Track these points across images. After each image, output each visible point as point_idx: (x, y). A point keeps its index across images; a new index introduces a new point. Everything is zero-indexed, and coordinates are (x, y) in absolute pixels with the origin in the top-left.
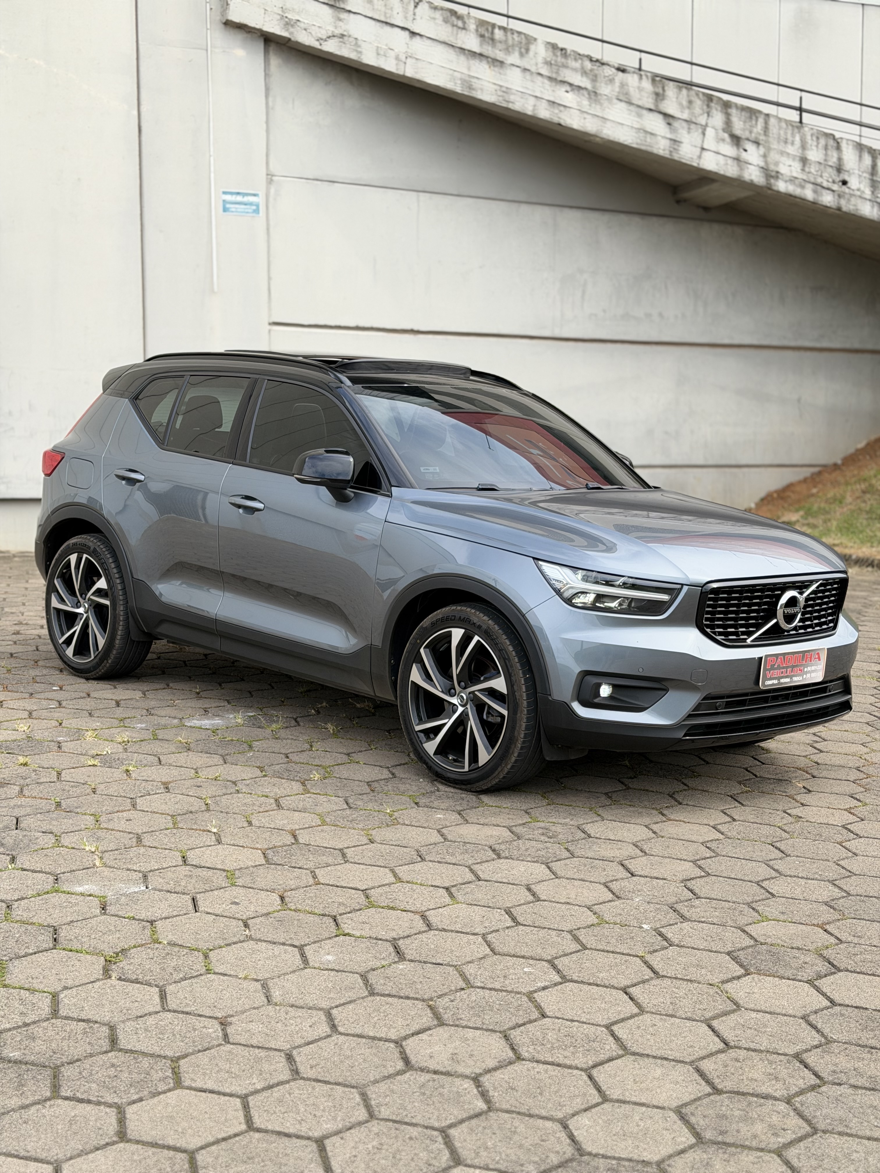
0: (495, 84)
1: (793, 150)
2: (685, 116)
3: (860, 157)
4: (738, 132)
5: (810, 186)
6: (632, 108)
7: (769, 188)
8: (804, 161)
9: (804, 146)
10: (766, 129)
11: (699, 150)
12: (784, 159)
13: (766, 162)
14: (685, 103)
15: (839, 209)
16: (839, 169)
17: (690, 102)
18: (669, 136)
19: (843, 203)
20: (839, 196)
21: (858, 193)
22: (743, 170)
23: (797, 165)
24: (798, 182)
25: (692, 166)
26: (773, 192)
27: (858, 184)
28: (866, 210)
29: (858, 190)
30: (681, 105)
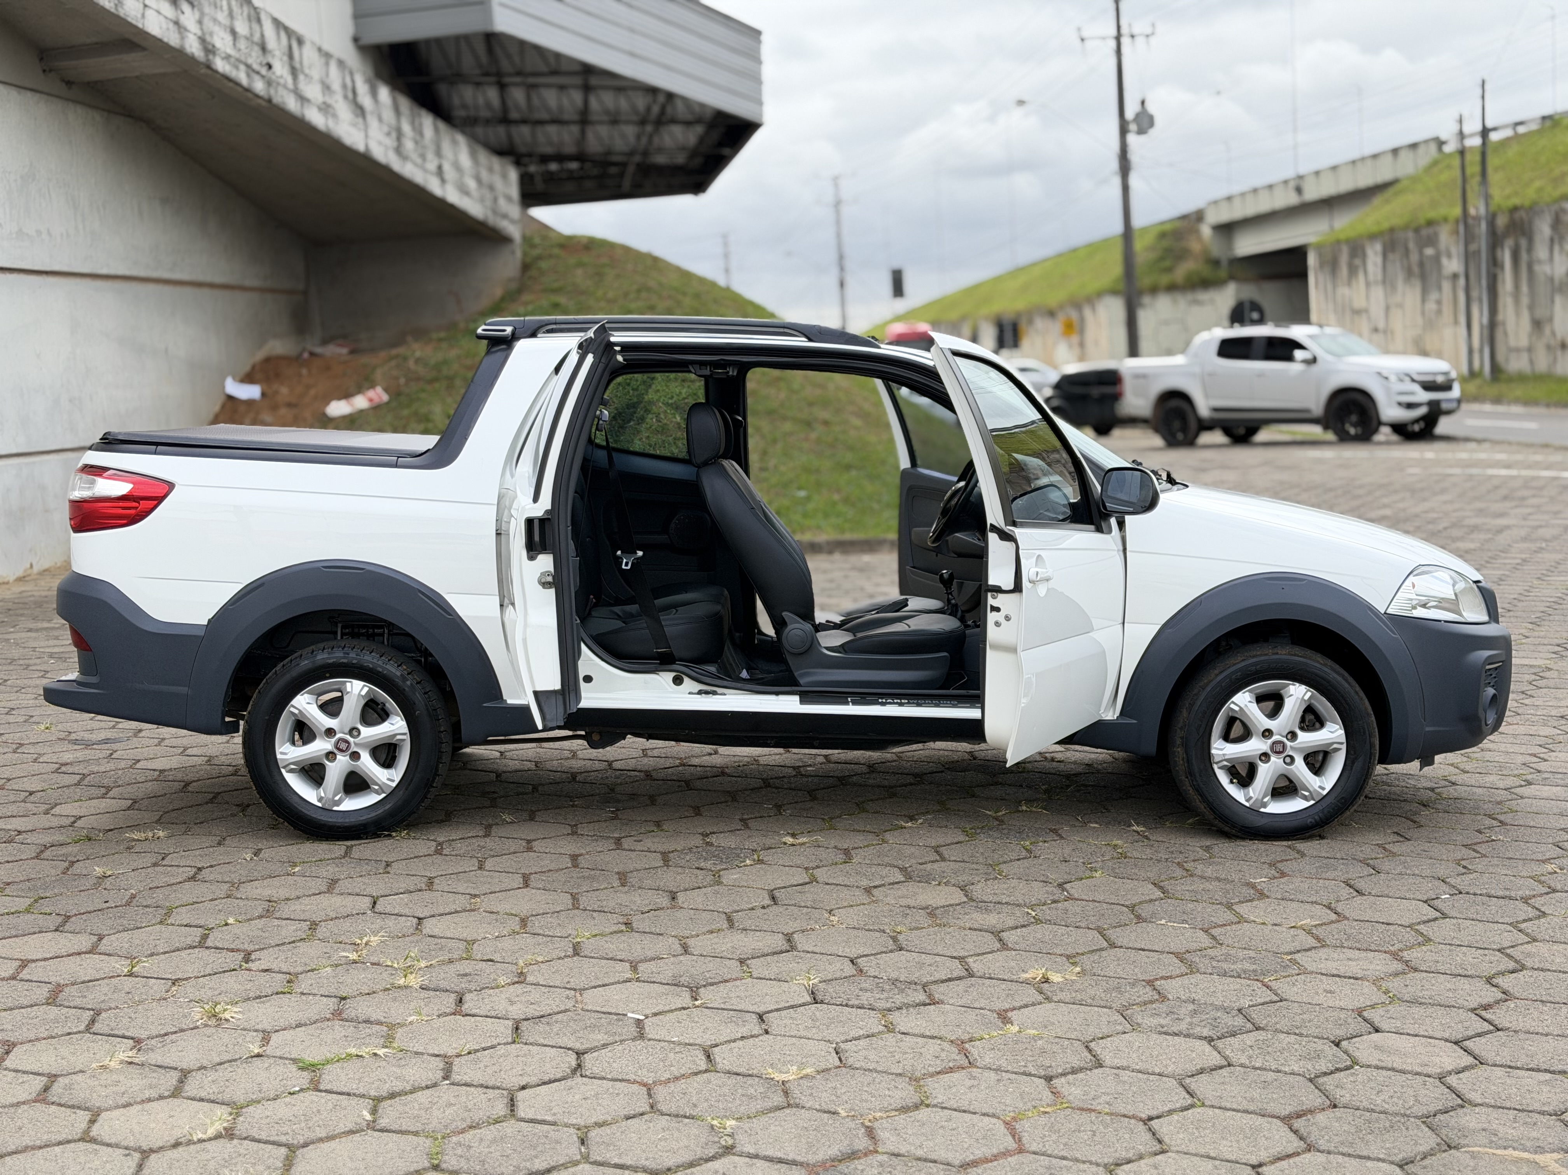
1: (222, 17)
3: (278, 34)
5: (242, 67)
7: (209, 67)
8: (233, 33)
9: (231, 15)
12: (216, 29)
13: (202, 29)
15: (269, 101)
16: (264, 49)
19: (272, 92)
20: (269, 83)
21: (282, 81)
22: (182, 38)
23: (228, 38)
24: (232, 60)
25: (136, 27)
26: (209, 72)
27: (280, 69)
28: (292, 104)
29: (281, 77)
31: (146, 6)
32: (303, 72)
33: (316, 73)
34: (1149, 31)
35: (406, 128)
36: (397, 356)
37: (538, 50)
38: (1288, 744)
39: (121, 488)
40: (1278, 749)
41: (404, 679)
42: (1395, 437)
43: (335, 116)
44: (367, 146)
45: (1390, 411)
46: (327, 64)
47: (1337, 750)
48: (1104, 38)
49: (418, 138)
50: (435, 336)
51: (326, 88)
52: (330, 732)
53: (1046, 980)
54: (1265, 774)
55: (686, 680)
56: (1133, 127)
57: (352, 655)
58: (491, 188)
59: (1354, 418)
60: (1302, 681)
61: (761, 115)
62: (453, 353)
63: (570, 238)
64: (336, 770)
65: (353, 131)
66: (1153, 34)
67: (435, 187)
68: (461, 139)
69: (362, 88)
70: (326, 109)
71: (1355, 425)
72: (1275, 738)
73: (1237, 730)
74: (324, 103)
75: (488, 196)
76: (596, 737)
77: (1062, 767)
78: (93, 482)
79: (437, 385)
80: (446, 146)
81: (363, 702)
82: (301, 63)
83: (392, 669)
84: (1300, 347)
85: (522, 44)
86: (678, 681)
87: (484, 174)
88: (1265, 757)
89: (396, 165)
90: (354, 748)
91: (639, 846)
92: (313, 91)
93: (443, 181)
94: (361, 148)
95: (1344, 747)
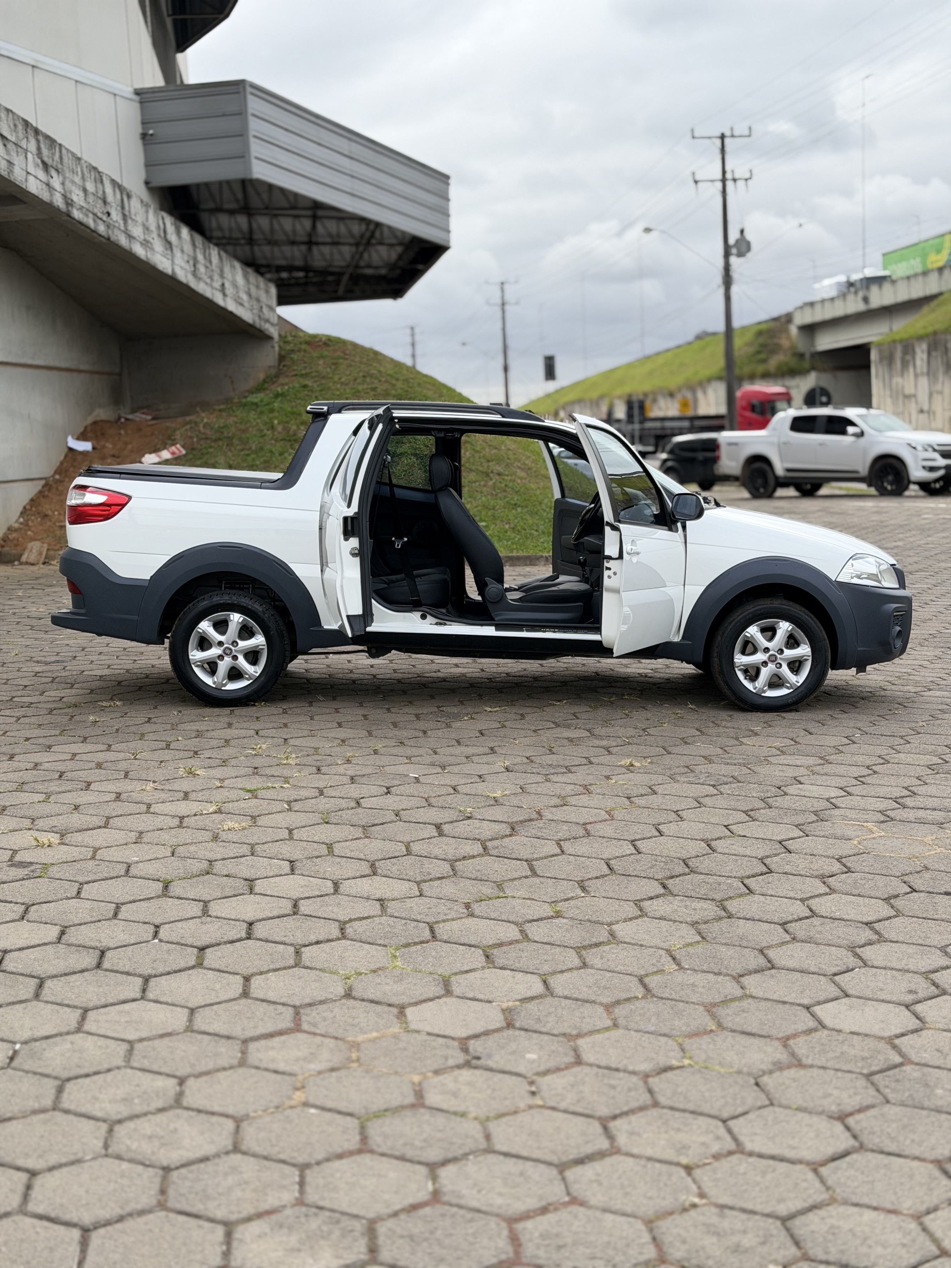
1: (77, 179)
2: (13, 139)
3: (114, 191)
4: (46, 159)
5: (91, 215)
7: (69, 215)
8: (85, 191)
9: (83, 178)
10: (61, 158)
11: (25, 173)
12: (73, 188)
13: (64, 189)
14: (12, 126)
15: (109, 239)
16: (105, 202)
17: (15, 125)
18: (6, 157)
19: (110, 232)
20: (108, 226)
21: (117, 225)
22: (52, 195)
23: (82, 194)
24: (84, 210)
25: (22, 188)
26: (69, 219)
27: (116, 216)
28: (123, 241)
29: (117, 221)
30: (9, 127)
31: (28, 173)
32: (131, 218)
33: (140, 218)
34: (747, 175)
35: (200, 257)
36: (190, 422)
37: (282, 191)
38: (779, 656)
39: (100, 499)
40: (773, 659)
41: (264, 613)
42: (922, 493)
43: (152, 249)
44: (173, 270)
45: (917, 473)
46: (147, 212)
47: (807, 660)
48: (712, 181)
49: (208, 265)
50: (216, 407)
51: (146, 229)
52: (220, 644)
53: (632, 765)
54: (765, 673)
55: (429, 617)
56: (734, 251)
57: (234, 598)
58: (258, 300)
59: (890, 478)
60: (787, 620)
61: (448, 241)
62: (231, 420)
63: (315, 336)
64: (223, 666)
65: (164, 260)
66: (750, 178)
67: (219, 299)
68: (237, 265)
69: (170, 229)
70: (146, 244)
71: (891, 484)
72: (771, 652)
73: (750, 648)
74: (145, 240)
75: (256, 306)
76: (373, 651)
77: (651, 680)
78: (84, 495)
79: (220, 443)
80: (227, 270)
81: (240, 626)
82: (130, 212)
83: (257, 607)
84: (853, 424)
85: (271, 187)
86: (423, 617)
87: (253, 290)
88: (765, 664)
89: (193, 284)
90: (234, 653)
91: (401, 711)
92: (137, 231)
93: (225, 295)
94: (169, 271)
95: (810, 658)
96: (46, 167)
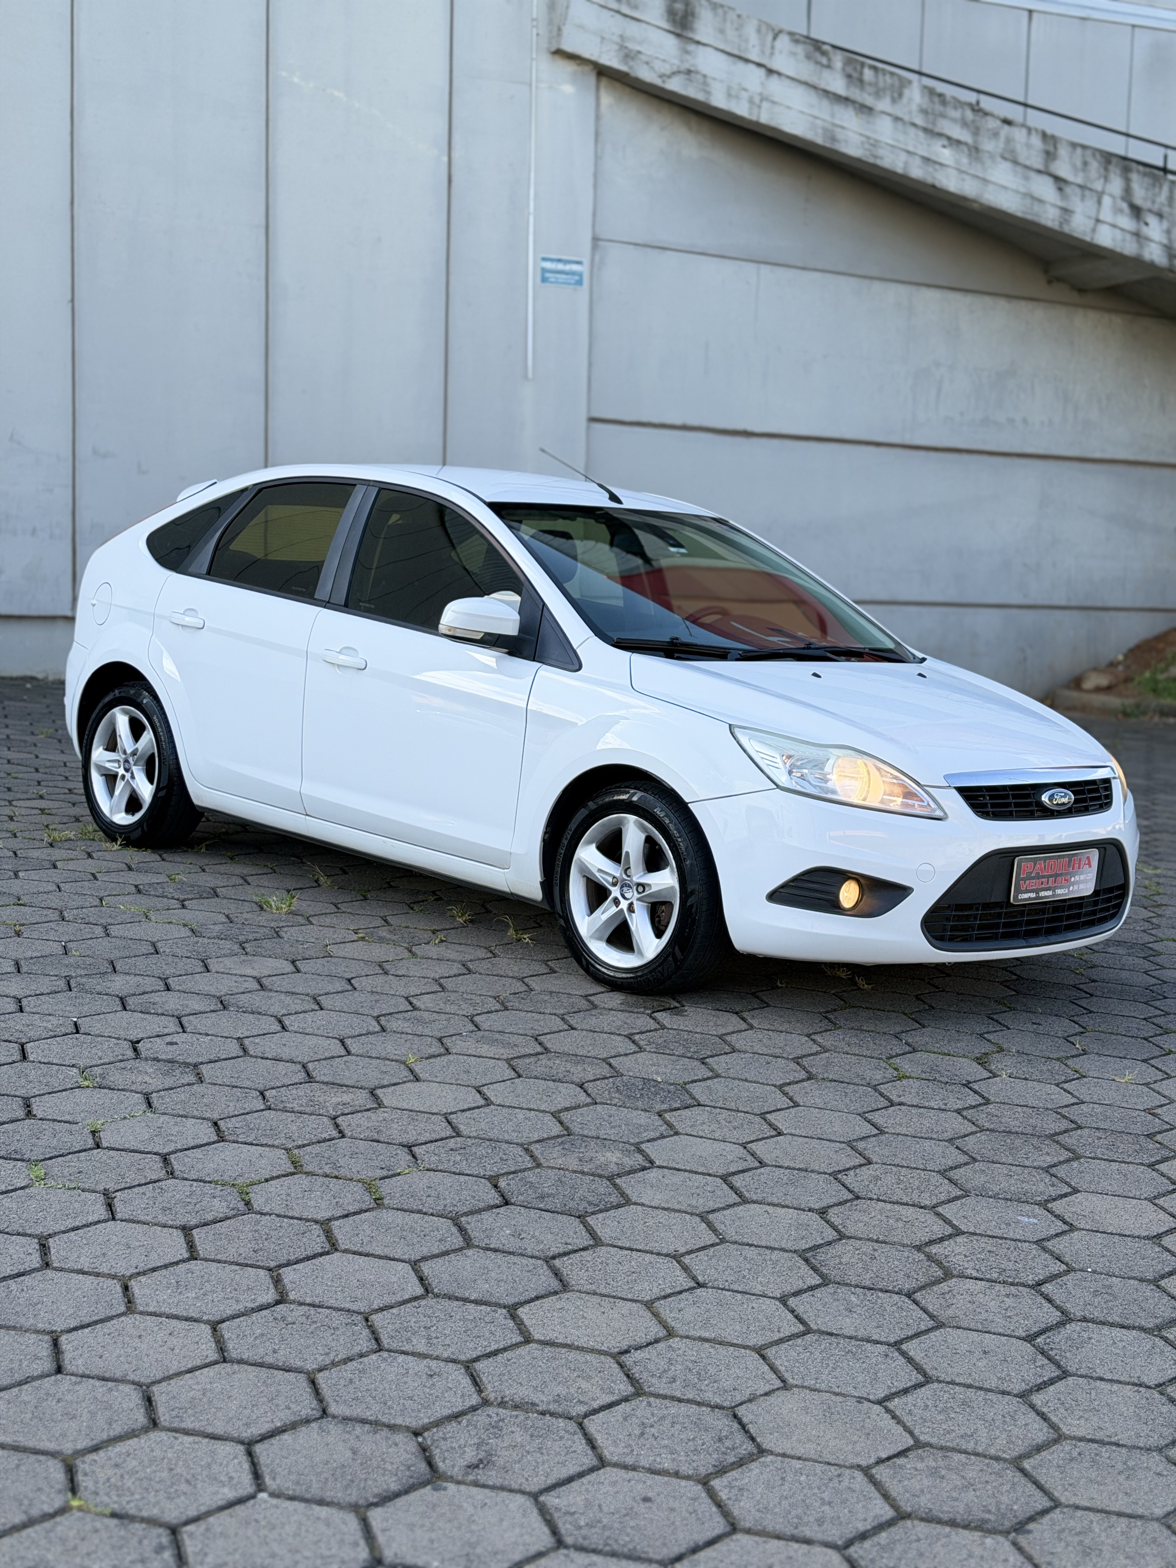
0: (861, 135)
2: (1079, 180)
4: (1138, 201)
6: (1019, 169)
11: (1092, 222)
14: (1079, 164)
17: (1085, 163)
18: (1060, 203)
22: (1143, 248)
25: (1085, 241)
30: (1074, 166)
31: (1098, 221)
96: (1136, 211)
